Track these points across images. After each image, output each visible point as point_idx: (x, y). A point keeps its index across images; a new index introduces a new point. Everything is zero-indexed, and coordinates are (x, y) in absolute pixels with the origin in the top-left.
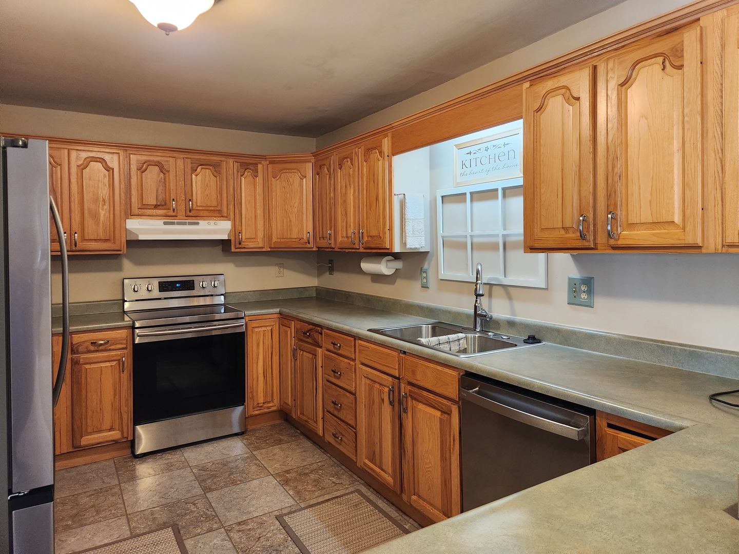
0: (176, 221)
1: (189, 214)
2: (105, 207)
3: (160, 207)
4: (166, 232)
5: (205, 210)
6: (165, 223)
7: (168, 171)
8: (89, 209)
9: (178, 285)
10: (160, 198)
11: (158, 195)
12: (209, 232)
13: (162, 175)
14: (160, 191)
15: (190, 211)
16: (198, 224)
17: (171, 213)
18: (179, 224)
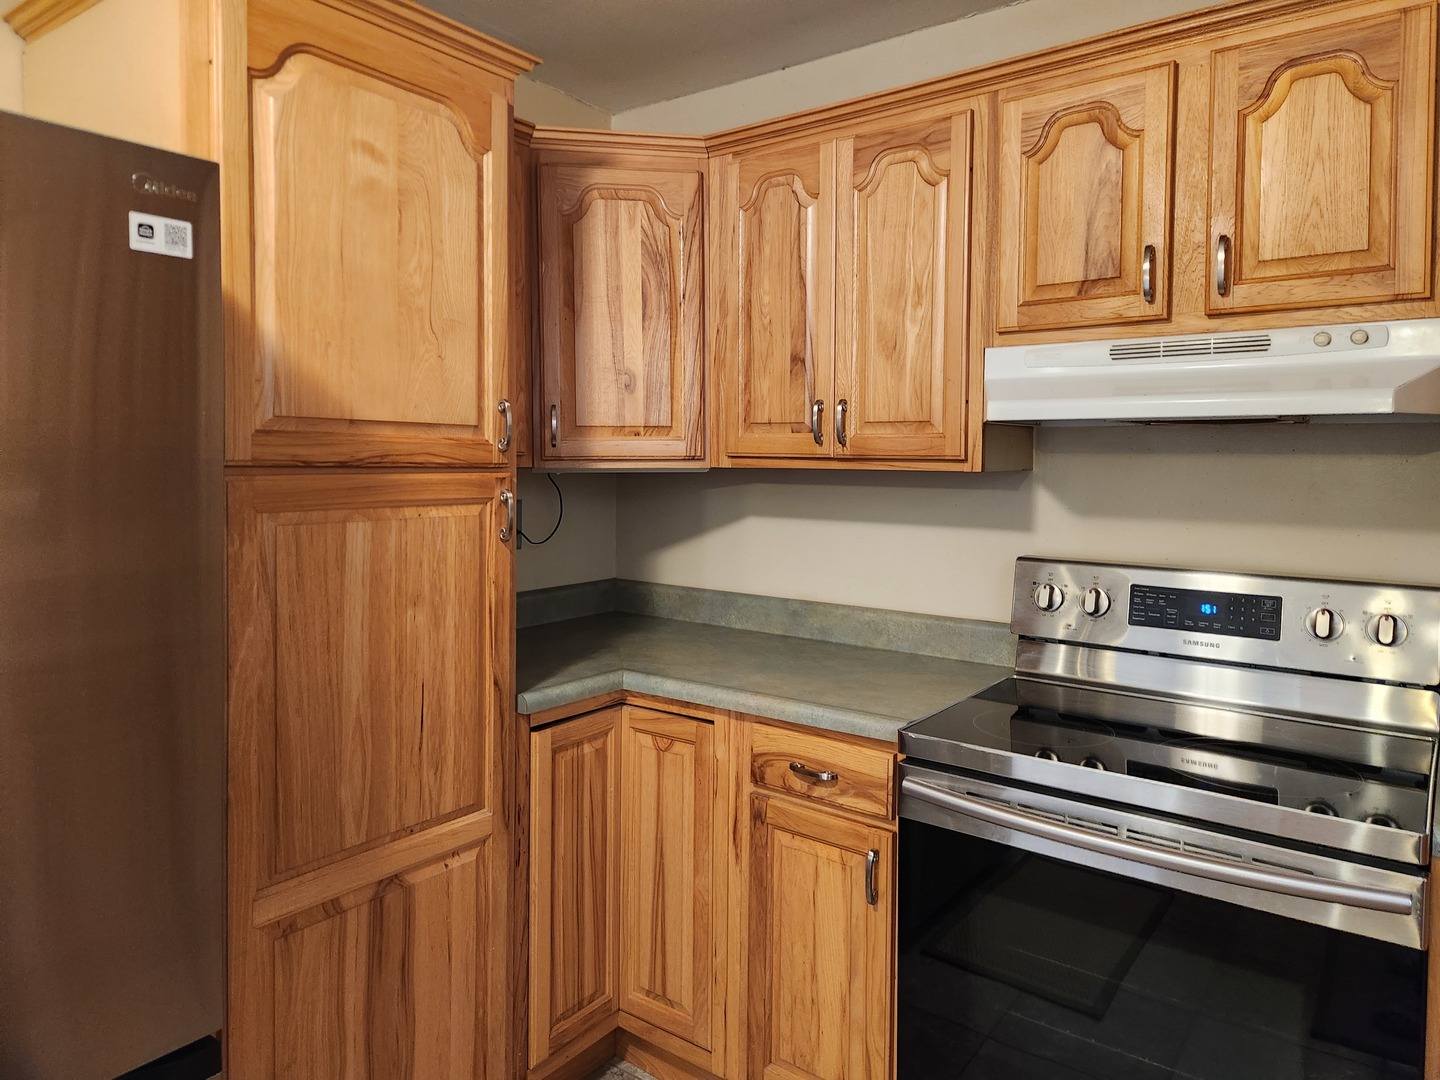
0: (1162, 341)
1: (1219, 302)
2: (920, 313)
3: (1100, 290)
4: (1123, 388)
5: (1299, 277)
6: (1118, 354)
7: (1138, 134)
8: (879, 323)
9: (1206, 609)
10: (1100, 251)
11: (1092, 243)
12: (1324, 379)
13: (1111, 154)
14: (1099, 224)
15: (1224, 290)
16: (1261, 346)
17: (1138, 307)
18: (1173, 352)
